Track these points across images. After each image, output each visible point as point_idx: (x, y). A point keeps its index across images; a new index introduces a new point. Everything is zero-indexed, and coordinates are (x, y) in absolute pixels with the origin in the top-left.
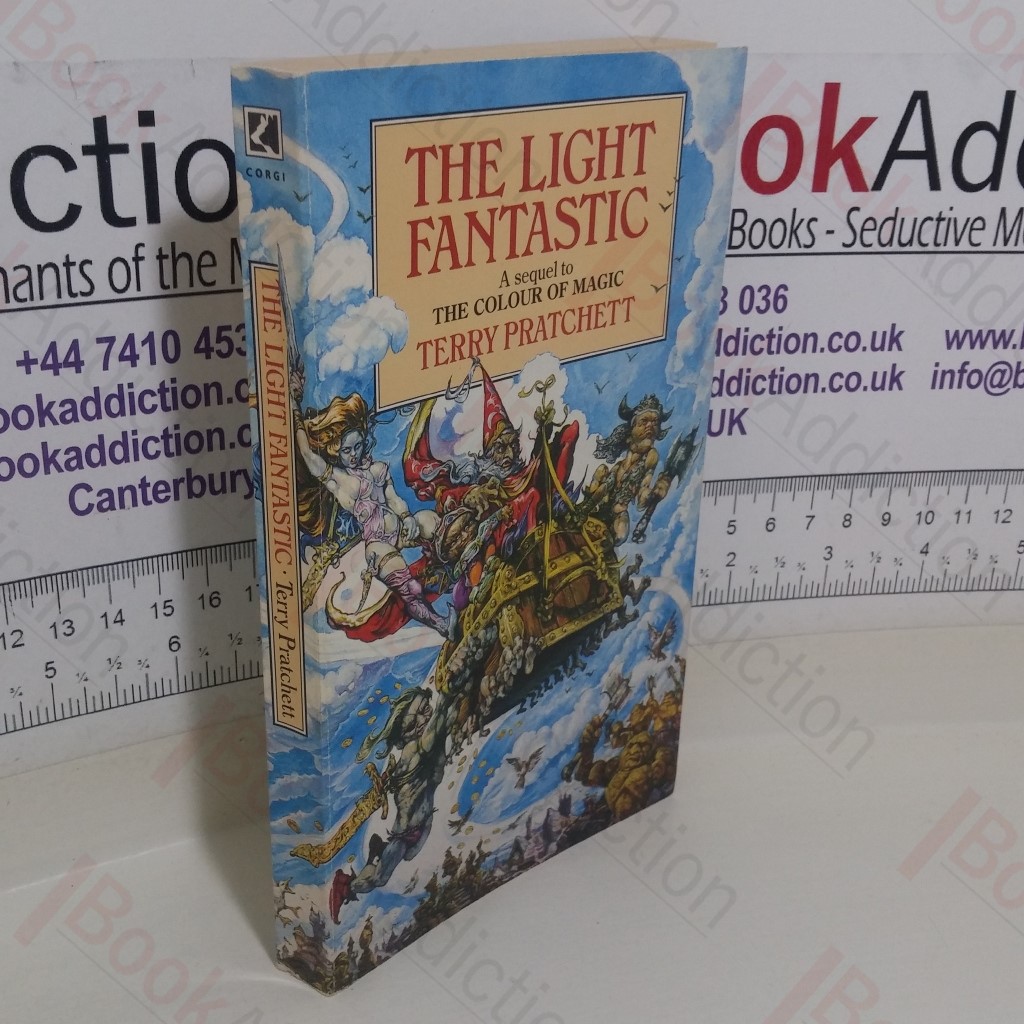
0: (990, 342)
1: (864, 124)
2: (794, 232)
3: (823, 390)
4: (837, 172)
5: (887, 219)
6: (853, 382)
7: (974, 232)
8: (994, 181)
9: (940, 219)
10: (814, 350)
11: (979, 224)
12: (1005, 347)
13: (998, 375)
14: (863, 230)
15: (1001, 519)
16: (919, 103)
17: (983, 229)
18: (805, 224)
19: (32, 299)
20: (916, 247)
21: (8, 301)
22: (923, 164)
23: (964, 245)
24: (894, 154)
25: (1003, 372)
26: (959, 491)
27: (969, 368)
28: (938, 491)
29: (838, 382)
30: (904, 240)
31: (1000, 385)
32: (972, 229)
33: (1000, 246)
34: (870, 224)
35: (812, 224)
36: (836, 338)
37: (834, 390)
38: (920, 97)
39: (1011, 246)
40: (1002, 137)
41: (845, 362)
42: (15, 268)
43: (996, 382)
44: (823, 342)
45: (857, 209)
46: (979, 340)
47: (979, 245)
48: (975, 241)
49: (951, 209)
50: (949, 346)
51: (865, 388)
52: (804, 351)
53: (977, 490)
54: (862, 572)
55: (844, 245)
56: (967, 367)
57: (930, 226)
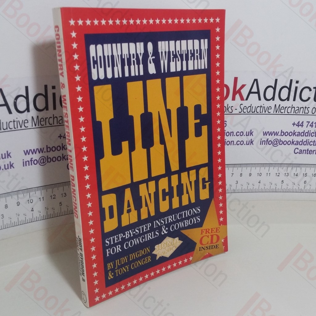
0: (273, 134)
1: (243, 86)
2: (228, 109)
3: (235, 145)
4: (237, 96)
5: (249, 107)
6: (242, 143)
7: (269, 110)
8: (273, 98)
9: (261, 107)
10: (233, 136)
11: (270, 108)
12: (277, 135)
13: (276, 142)
14: (243, 109)
15: (277, 175)
16: (256, 81)
17: (271, 109)
18: (230, 107)
19: (62, 123)
20: (256, 113)
21: (57, 124)
22: (257, 95)
23: (267, 113)
24: (250, 92)
25: (277, 141)
26: (267, 168)
27: (269, 140)
28: (262, 168)
29: (238, 143)
30: (253, 111)
31: (276, 144)
32: (268, 109)
33: (275, 113)
34: (245, 108)
35: (232, 108)
36: (238, 133)
37: (237, 145)
38: (256, 80)
39: (277, 113)
40: (275, 89)
41: (240, 138)
42: (59, 117)
43: (275, 143)
44: (235, 134)
45: (242, 104)
46: (271, 134)
47: (270, 112)
48: (269, 112)
49: (264, 104)
50: (264, 135)
51: (245, 144)
52: (230, 136)
53: (271, 168)
54: (245, 187)
55: (239, 112)
56: (268, 140)
57: (259, 109)
